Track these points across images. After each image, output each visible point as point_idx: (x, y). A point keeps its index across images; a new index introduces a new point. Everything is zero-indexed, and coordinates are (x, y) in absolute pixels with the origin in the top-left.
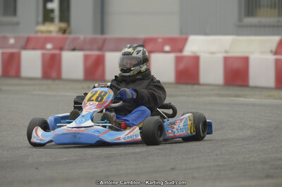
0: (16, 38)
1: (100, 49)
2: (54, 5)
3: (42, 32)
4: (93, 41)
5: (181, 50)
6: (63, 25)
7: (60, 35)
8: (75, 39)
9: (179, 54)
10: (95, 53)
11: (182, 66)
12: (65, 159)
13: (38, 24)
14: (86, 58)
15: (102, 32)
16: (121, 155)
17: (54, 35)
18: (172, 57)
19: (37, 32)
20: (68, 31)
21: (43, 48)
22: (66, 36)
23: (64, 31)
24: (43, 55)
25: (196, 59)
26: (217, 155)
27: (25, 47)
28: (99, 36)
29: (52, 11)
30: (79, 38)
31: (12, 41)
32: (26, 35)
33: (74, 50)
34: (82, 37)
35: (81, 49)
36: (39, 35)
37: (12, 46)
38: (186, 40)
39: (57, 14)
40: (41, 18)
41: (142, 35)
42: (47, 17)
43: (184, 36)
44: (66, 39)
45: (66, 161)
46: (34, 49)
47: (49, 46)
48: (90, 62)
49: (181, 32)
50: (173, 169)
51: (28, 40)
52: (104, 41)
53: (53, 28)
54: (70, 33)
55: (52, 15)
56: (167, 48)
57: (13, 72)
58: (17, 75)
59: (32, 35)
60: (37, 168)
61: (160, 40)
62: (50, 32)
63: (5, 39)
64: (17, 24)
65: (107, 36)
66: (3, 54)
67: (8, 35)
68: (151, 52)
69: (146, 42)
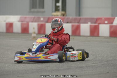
0: (44, 18)
1: (78, 22)
2: (59, 4)
3: (54, 15)
4: (75, 19)
5: (112, 23)
6: (63, 12)
7: (62, 17)
8: (68, 19)
9: (111, 25)
10: (77, 24)
11: (112, 30)
12: (63, 68)
13: (53, 12)
14: (73, 26)
15: (79, 15)
16: (86, 67)
17: (59, 16)
18: (108, 26)
19: (52, 15)
20: (65, 15)
23: (64, 15)
27: (47, 22)
28: (78, 17)
29: (59, 7)
30: (69, 18)
31: (42, 19)
32: (48, 17)
33: (68, 23)
34: (71, 18)
35: (70, 23)
37: (42, 21)
38: (114, 19)
39: (60, 8)
40: (54, 10)
41: (96, 17)
42: (57, 9)
43: (113, 17)
44: (64, 18)
48: (74, 28)
50: (108, 73)
51: (49, 19)
52: (80, 19)
53: (59, 13)
54: (66, 16)
55: (58, 8)
56: (106, 22)
57: (42, 32)
59: (51, 17)
60: (51, 72)
61: (103, 19)
62: (58, 15)
63: (39, 18)
64: (44, 12)
65: (81, 17)
66: (38, 24)
67: (40, 16)
68: (99, 24)
69: (97, 19)
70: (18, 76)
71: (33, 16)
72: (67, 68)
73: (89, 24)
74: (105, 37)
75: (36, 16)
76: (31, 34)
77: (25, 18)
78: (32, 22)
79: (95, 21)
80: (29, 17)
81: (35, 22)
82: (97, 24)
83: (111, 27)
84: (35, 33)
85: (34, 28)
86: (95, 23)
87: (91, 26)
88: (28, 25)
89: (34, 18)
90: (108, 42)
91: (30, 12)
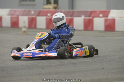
0: (35, 11)
1: (72, 16)
3: (46, 8)
4: (68, 12)
5: (107, 16)
6: (55, 5)
7: (54, 10)
9: (106, 18)
10: (69, 18)
11: (107, 23)
12: (56, 64)
13: (44, 5)
15: (72, 8)
16: (80, 63)
17: (51, 10)
18: (103, 19)
19: (44, 8)
21: (46, 15)
22: (56, 10)
23: (56, 8)
24: (47, 19)
25: (114, 20)
26: (122, 62)
27: (39, 15)
28: (71, 10)
30: (62, 11)
31: (33, 12)
32: (39, 10)
36: (45, 10)
37: (33, 15)
38: (109, 12)
40: (45, 2)
41: (90, 10)
42: (48, 2)
43: (108, 10)
45: (56, 65)
46: (42, 16)
47: (49, 15)
49: (107, 9)
50: (103, 69)
51: (40, 12)
52: (73, 12)
53: (51, 7)
54: (58, 9)
55: (50, 1)
56: (101, 15)
57: (33, 26)
58: (35, 27)
59: (42, 10)
60: (43, 68)
61: (98, 12)
62: (49, 8)
63: (30, 11)
64: (35, 5)
65: (75, 10)
66: (29, 18)
67: (31, 10)
68: (94, 17)
69: (91, 13)
70: (8, 73)
71: (23, 10)
72: (59, 64)
73: (83, 17)
74: (100, 31)
75: (27, 10)
76: (21, 28)
77: (15, 11)
78: (22, 15)
79: (89, 14)
80: (19, 10)
81: (26, 15)
82: (91, 18)
83: (106, 21)
84: (25, 27)
85: (24, 22)
86: (90, 16)
87: (84, 19)
88: (18, 18)
89: (24, 11)
90: (103, 36)
91: (20, 5)
